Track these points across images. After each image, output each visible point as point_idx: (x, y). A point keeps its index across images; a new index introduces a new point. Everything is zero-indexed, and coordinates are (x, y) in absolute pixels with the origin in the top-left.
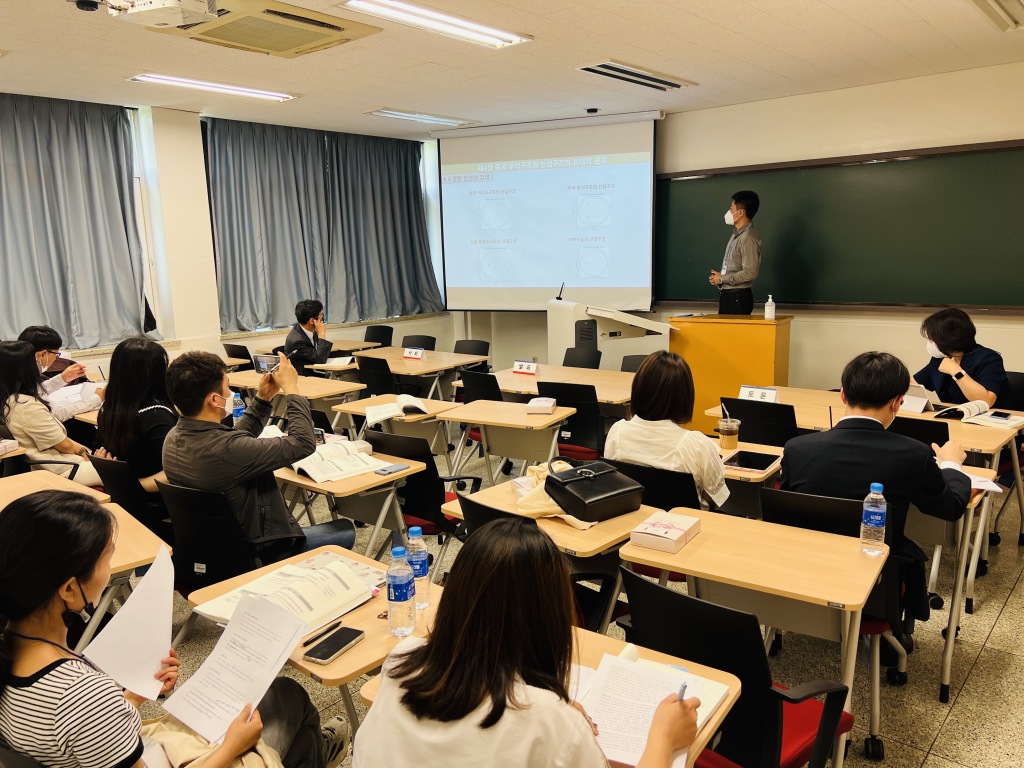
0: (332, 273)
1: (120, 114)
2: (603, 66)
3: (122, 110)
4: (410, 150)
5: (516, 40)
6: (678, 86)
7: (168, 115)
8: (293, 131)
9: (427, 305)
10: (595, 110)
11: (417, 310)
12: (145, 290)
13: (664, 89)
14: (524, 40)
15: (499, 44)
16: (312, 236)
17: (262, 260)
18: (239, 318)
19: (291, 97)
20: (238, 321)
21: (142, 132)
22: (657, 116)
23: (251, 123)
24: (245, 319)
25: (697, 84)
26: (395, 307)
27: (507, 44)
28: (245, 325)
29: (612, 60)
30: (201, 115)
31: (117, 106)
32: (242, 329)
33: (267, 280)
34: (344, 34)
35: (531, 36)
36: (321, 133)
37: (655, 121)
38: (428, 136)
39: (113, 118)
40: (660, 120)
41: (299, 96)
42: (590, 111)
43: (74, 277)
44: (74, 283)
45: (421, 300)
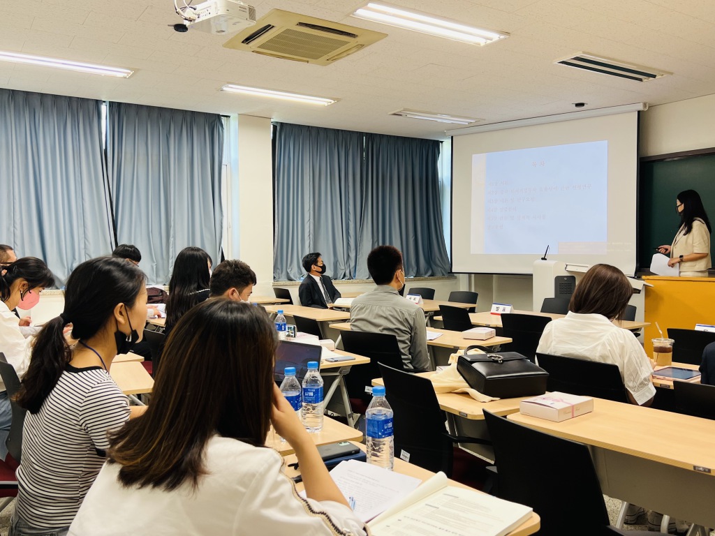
0: (361, 240)
1: (217, 119)
2: (577, 59)
3: (219, 116)
4: (431, 147)
5: (496, 37)
6: (654, 76)
7: (250, 120)
8: (340, 133)
9: (438, 270)
10: (582, 105)
11: (430, 273)
12: (222, 245)
13: (641, 80)
14: (502, 37)
15: (482, 42)
16: (349, 212)
17: (309, 227)
18: (289, 271)
19: (333, 102)
20: (287, 273)
21: (231, 132)
22: (641, 107)
23: (309, 126)
24: (293, 272)
25: (672, 73)
26: (411, 270)
27: (489, 42)
28: (292, 277)
29: (584, 53)
30: (272, 120)
31: (216, 114)
32: (290, 280)
33: (311, 243)
34: (359, 40)
35: (508, 33)
36: (361, 134)
37: (639, 112)
38: (444, 135)
39: (213, 122)
40: (643, 111)
41: (338, 100)
42: (577, 105)
43: (175, 233)
44: (174, 237)
45: (434, 266)
